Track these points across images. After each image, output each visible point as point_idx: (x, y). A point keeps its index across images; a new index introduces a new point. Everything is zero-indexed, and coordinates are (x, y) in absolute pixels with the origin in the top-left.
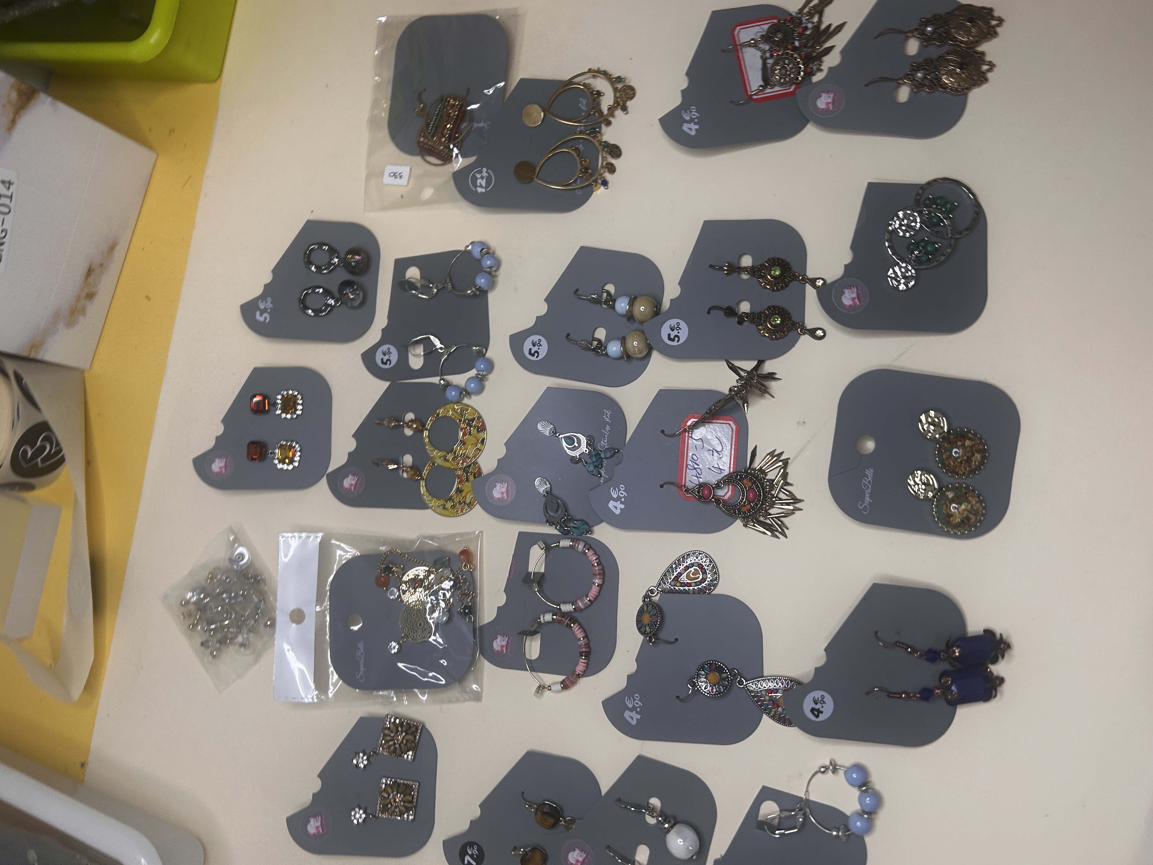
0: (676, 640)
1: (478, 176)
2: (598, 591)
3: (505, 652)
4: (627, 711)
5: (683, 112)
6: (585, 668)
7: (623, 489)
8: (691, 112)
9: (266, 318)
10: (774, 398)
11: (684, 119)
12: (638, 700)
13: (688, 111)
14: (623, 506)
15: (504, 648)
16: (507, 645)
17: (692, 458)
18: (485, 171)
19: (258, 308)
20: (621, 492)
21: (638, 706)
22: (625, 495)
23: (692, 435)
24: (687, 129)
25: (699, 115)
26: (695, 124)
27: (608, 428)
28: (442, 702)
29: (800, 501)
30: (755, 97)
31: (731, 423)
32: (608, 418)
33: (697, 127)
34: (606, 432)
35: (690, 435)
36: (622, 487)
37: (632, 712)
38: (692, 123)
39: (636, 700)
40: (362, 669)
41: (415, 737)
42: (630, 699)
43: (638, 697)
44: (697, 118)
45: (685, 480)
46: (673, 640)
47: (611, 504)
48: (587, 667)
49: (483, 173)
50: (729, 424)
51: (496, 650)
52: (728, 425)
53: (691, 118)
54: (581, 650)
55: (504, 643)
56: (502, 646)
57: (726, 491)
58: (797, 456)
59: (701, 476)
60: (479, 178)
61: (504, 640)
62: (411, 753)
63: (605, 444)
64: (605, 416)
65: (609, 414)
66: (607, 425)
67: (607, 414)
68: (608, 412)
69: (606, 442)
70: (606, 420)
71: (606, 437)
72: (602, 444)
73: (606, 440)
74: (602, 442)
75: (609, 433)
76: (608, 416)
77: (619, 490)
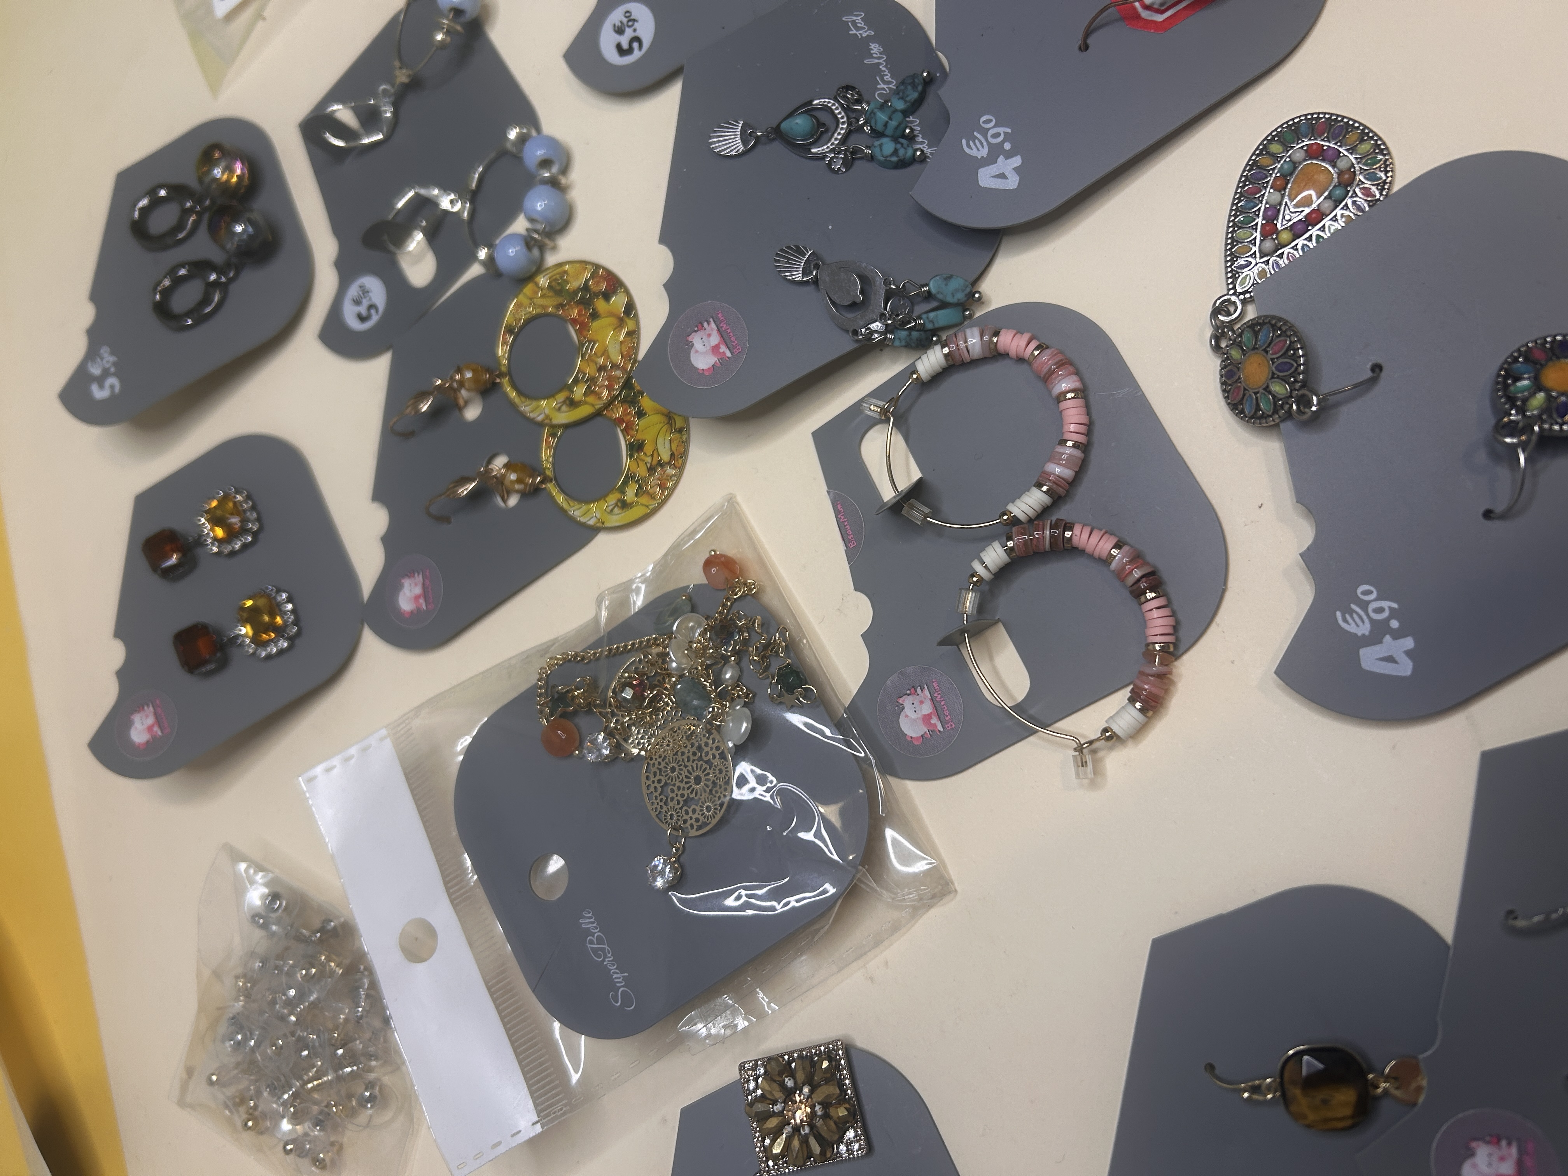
0: (1377, 368)
2: (1083, 410)
3: (940, 728)
4: (1363, 652)
6: (1170, 621)
7: (993, 123)
9: (112, 388)
12: (1376, 600)
14: (1017, 161)
15: (934, 720)
16: (935, 707)
19: (91, 381)
20: (991, 132)
21: (1386, 614)
27: (875, 48)
28: (861, 954)
36: (987, 122)
37: (1381, 642)
39: (1368, 602)
40: (618, 977)
41: (841, 1084)
42: (1351, 612)
43: (1370, 592)
46: (1369, 374)
48: (1173, 614)
51: (917, 738)
54: (1130, 581)
55: (927, 709)
56: (927, 718)
61: (922, 702)
62: (851, 1134)
63: (890, 86)
64: (852, 30)
65: (859, 19)
66: (871, 44)
67: (854, 23)
68: (855, 18)
69: (890, 79)
70: (860, 37)
71: (884, 69)
72: (883, 89)
73: (887, 75)
74: (882, 86)
75: (883, 58)
76: (859, 25)
77: (985, 132)
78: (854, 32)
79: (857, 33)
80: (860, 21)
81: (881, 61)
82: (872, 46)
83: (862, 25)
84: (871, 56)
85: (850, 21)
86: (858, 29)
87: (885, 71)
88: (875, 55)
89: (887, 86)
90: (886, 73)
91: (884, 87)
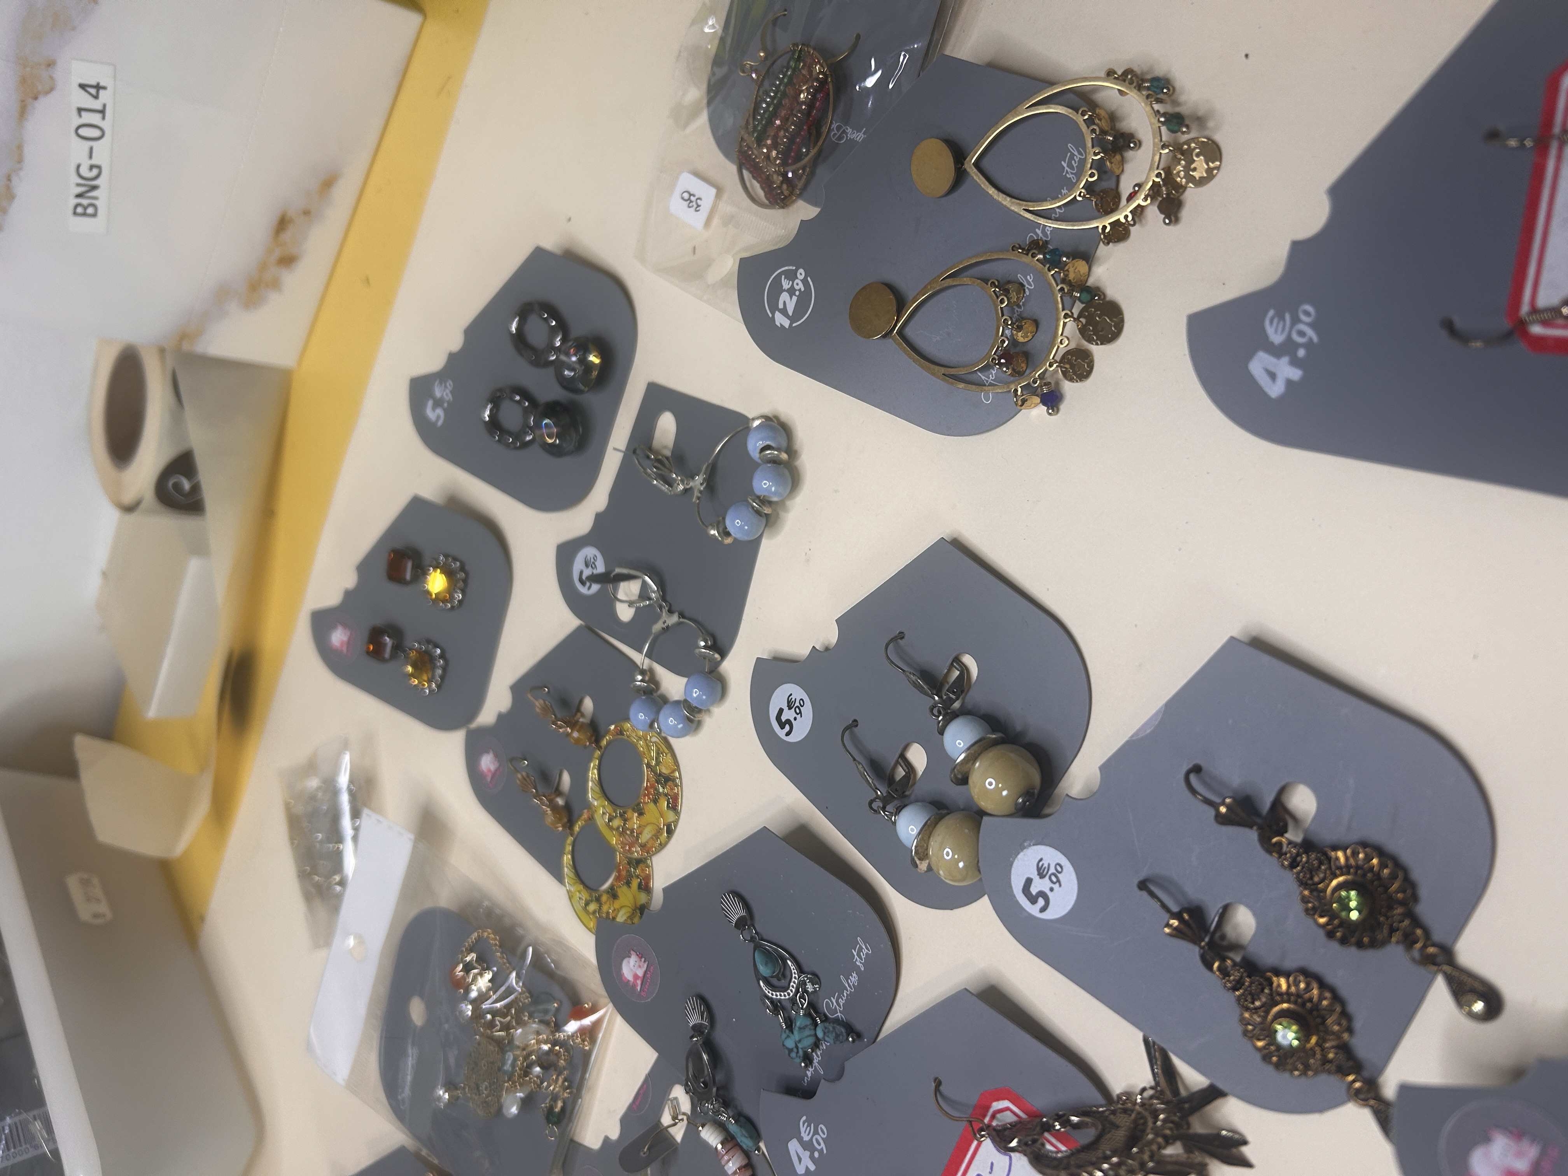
1: (786, 284)
5: (1271, 313)
7: (823, 1136)
8: (1299, 321)
9: (438, 417)
11: (1266, 337)
13: (1288, 317)
14: (812, 1167)
18: (802, 277)
19: (431, 395)
20: (817, 1136)
22: (822, 1149)
24: (1263, 372)
25: (1315, 339)
26: (1295, 362)
27: (854, 978)
30: (1537, 330)
32: (861, 958)
33: (1295, 374)
34: (847, 985)
36: (822, 1130)
38: (1285, 360)
44: (1309, 345)
47: (794, 1147)
49: (796, 281)
53: (1289, 339)
60: (784, 290)
63: (838, 1007)
65: (865, 951)
66: (855, 972)
67: (861, 949)
68: (864, 946)
69: (841, 1004)
70: (855, 960)
71: (845, 995)
72: (832, 1004)
74: (834, 1001)
75: (853, 988)
76: (862, 954)
77: (816, 1132)
78: (855, 953)
79: (856, 956)
81: (849, 988)
82: (854, 975)
83: (863, 957)
84: (847, 979)
85: (860, 945)
86: (859, 955)
88: (850, 981)
89: (836, 1005)
90: (844, 998)
91: (835, 1003)
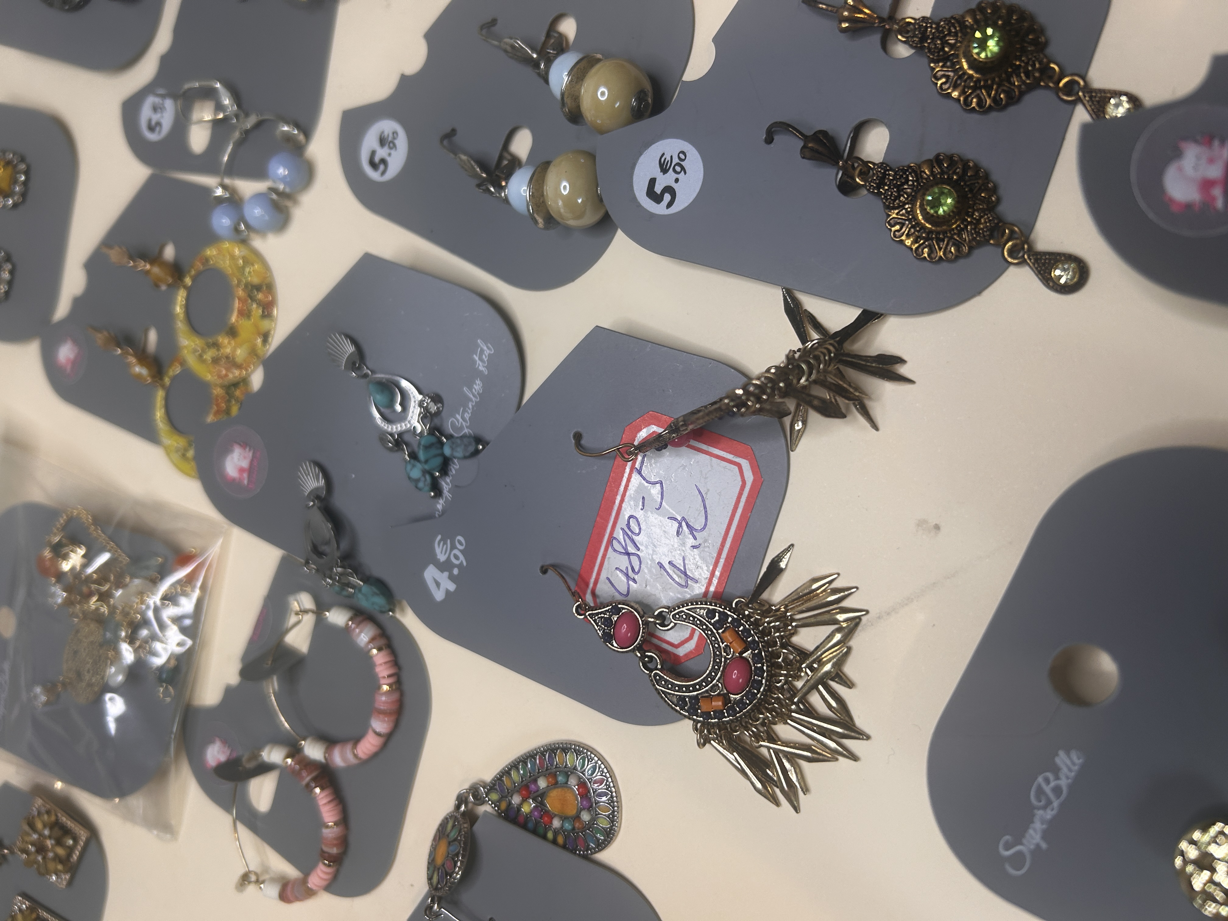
2: (378, 746)
7: (461, 548)
10: (877, 429)
14: (452, 587)
17: (628, 525)
20: (455, 552)
22: (462, 562)
23: (641, 467)
27: (478, 386)
29: (860, 735)
31: (745, 464)
32: (483, 361)
34: (471, 396)
35: (637, 465)
36: (460, 543)
45: (599, 574)
47: (431, 573)
50: (739, 466)
51: (208, 763)
52: (736, 469)
57: (687, 634)
58: (888, 614)
59: (636, 577)
63: (464, 423)
64: (477, 356)
65: (487, 352)
66: (479, 379)
67: (482, 351)
68: (485, 348)
69: (467, 418)
70: (477, 366)
71: (470, 406)
72: (458, 421)
73: (469, 413)
74: (459, 417)
75: (477, 398)
76: (484, 357)
77: (453, 547)
78: (476, 358)
79: (478, 362)
80: (487, 355)
81: (474, 399)
82: (478, 382)
83: (486, 360)
84: (470, 388)
85: (481, 348)
86: (481, 359)
87: (470, 409)
88: (474, 390)
89: (462, 421)
90: (470, 412)
91: (461, 420)
